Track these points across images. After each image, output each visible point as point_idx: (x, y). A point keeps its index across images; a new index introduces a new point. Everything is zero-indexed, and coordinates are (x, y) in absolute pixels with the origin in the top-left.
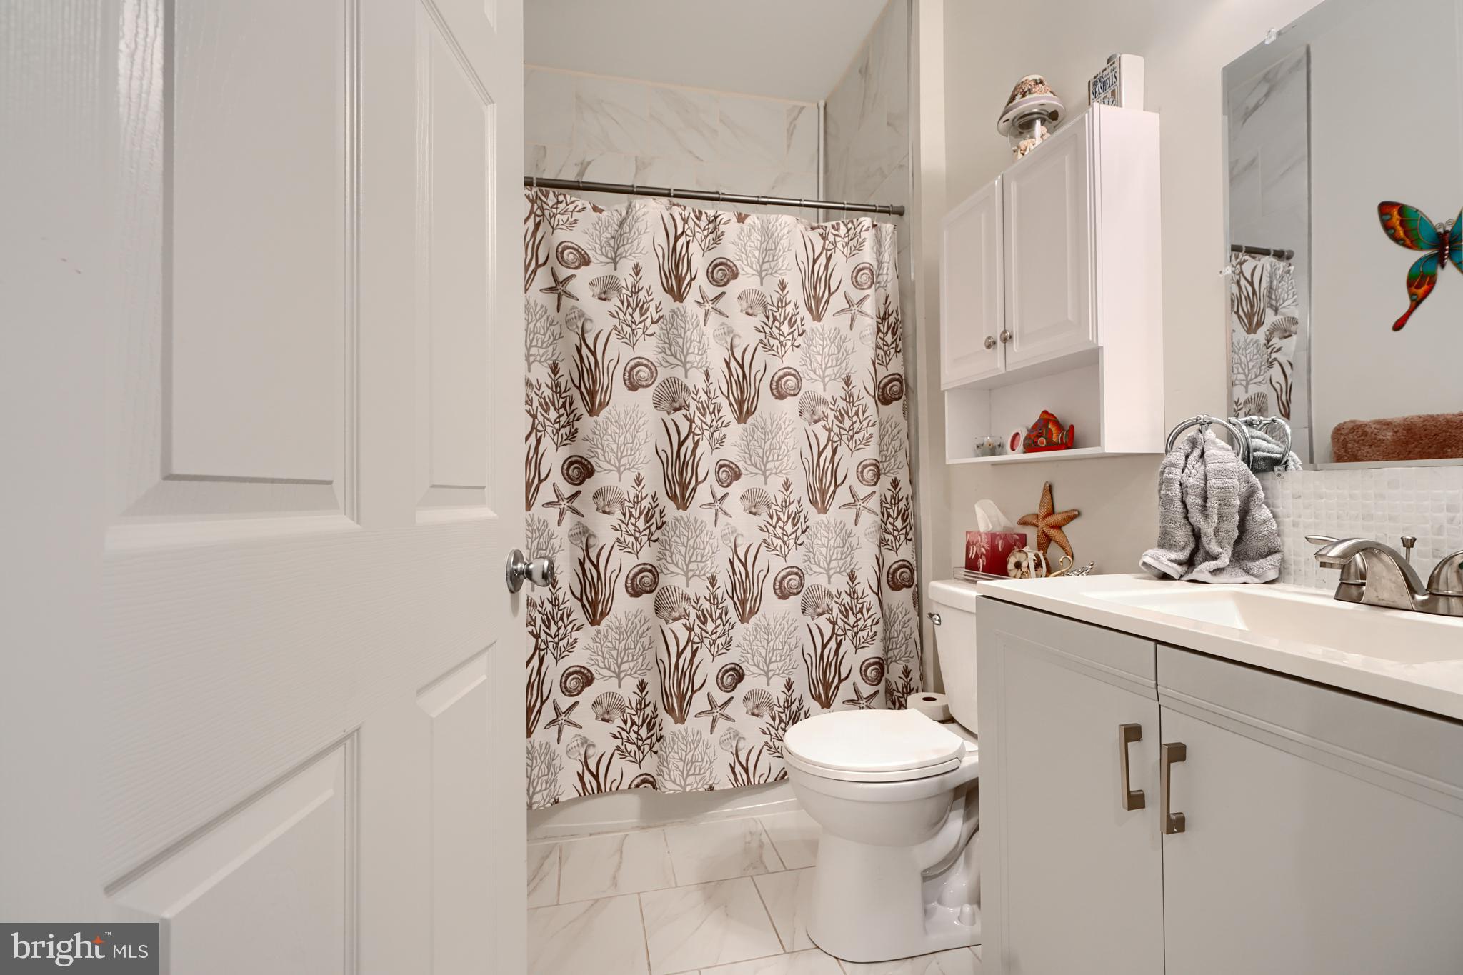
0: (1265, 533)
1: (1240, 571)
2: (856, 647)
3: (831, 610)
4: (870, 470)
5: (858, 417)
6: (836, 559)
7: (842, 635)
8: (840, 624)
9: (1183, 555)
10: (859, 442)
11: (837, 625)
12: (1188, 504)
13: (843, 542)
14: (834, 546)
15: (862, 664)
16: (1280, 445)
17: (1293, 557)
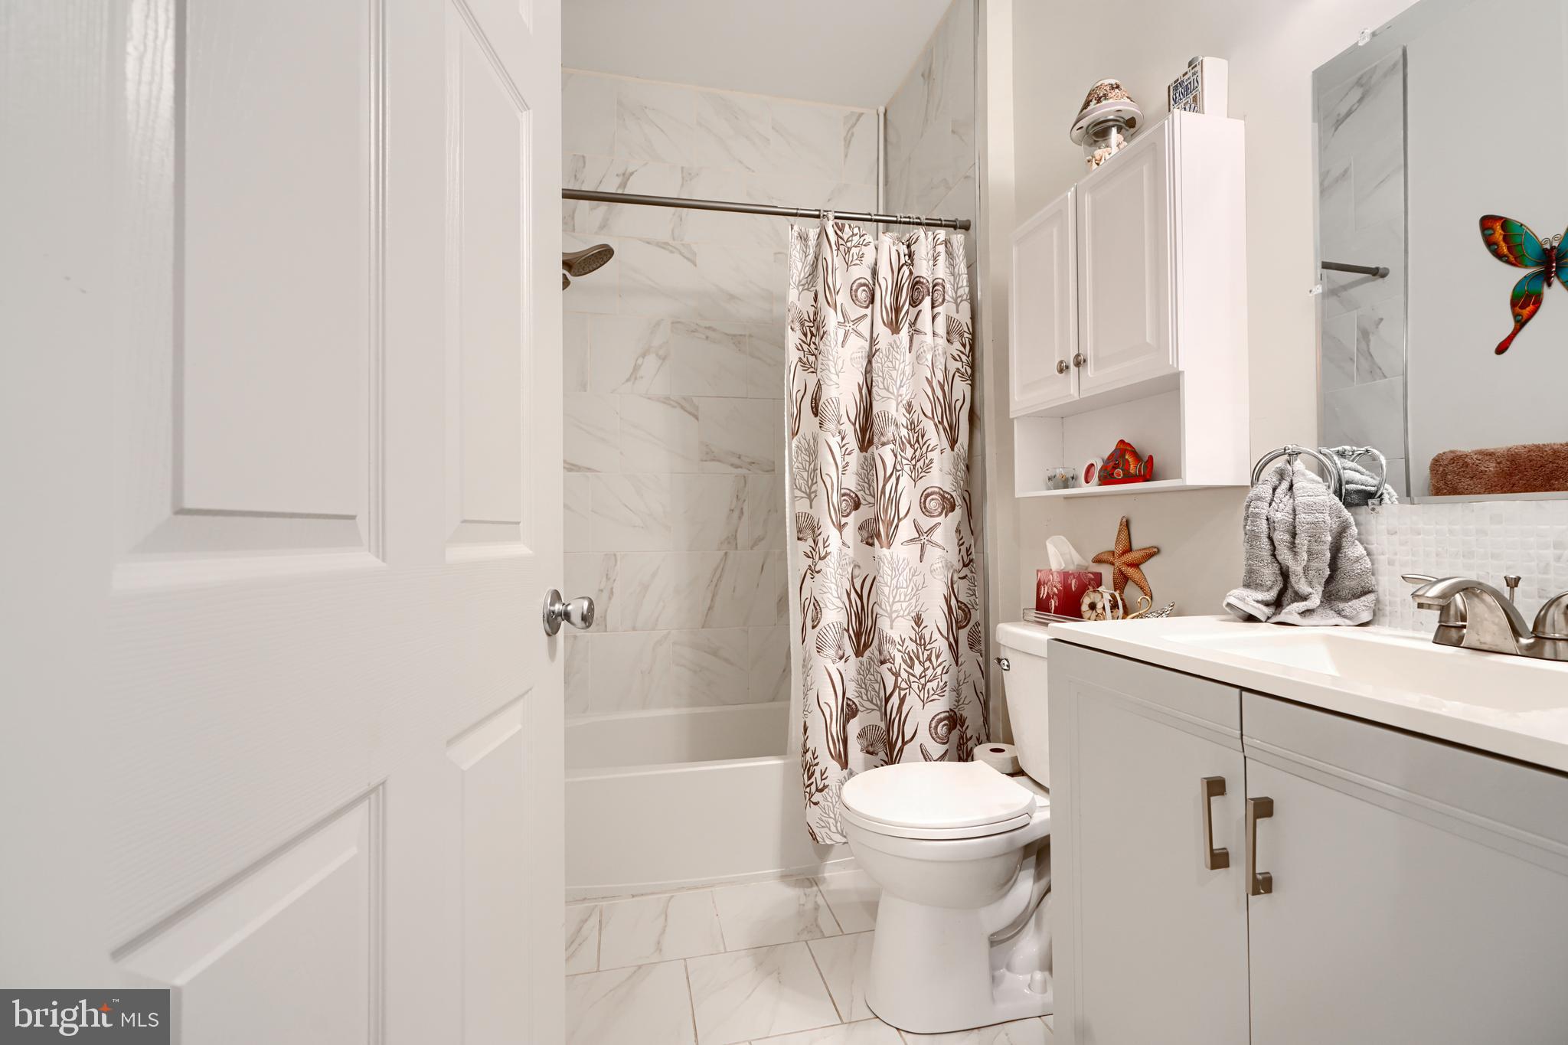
0: (1358, 571)
1: (1331, 613)
2: (923, 702)
3: (894, 660)
4: (933, 499)
5: (919, 444)
6: (899, 601)
7: (907, 689)
8: (904, 675)
9: (1271, 595)
10: (920, 470)
11: (899, 678)
12: (1275, 540)
13: (907, 582)
14: (896, 586)
15: (932, 721)
16: (1375, 477)
17: (1388, 597)
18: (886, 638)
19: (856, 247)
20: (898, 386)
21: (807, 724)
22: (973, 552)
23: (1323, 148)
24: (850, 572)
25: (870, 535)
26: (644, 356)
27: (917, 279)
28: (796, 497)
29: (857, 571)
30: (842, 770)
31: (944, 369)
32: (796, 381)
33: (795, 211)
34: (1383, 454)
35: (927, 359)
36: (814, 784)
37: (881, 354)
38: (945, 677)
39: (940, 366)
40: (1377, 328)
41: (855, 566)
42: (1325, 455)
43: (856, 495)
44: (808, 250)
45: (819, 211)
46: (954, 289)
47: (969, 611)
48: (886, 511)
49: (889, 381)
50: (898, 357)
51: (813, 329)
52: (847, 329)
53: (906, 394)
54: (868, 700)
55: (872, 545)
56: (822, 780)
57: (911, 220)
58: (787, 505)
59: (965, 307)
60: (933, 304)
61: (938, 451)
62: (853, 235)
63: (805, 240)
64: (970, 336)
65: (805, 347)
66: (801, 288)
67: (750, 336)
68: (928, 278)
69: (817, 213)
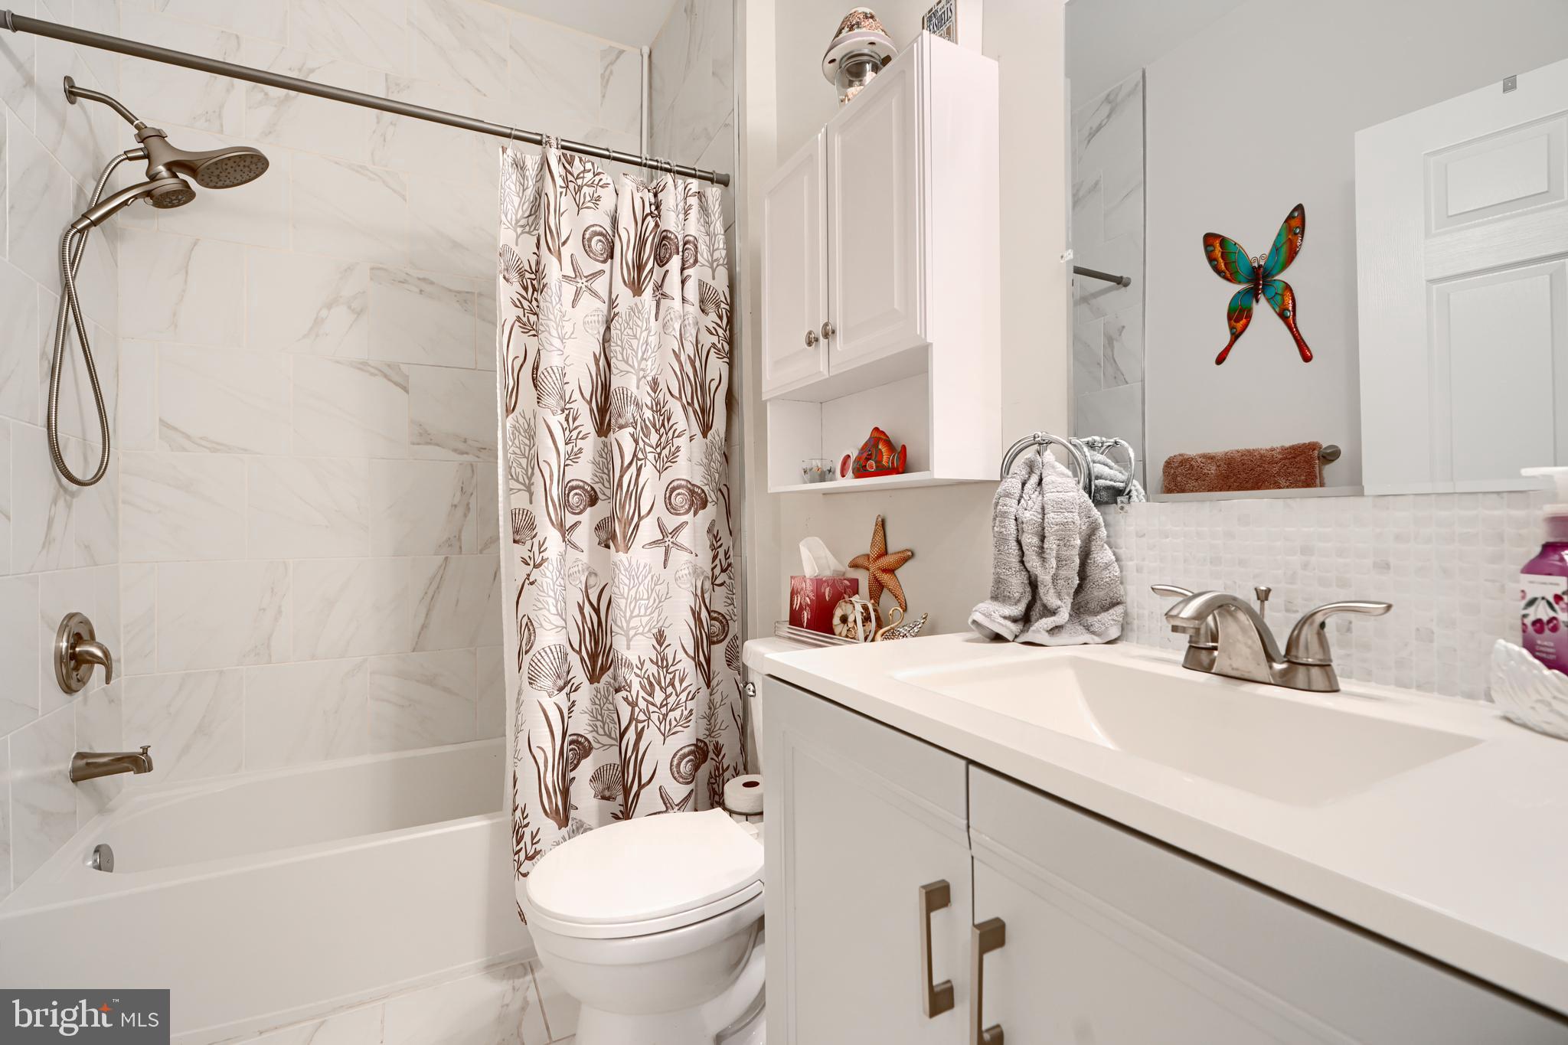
0: (1107, 580)
1: (1080, 628)
2: (664, 735)
3: (630, 687)
4: (679, 494)
5: (665, 428)
6: (638, 616)
7: (645, 721)
8: (642, 704)
9: (1018, 610)
10: (665, 460)
11: (636, 708)
12: (1023, 544)
13: (648, 593)
14: (635, 598)
15: (674, 757)
16: (1123, 472)
17: (1136, 610)
18: (622, 660)
19: (588, 186)
20: (639, 359)
21: (517, 775)
22: (732, 555)
23: (1076, 159)
24: (584, 579)
25: (607, 536)
26: (329, 306)
27: (664, 234)
28: (511, 489)
29: (592, 581)
30: (560, 829)
31: (695, 343)
32: (510, 346)
33: (509, 131)
34: (1132, 447)
35: (674, 329)
36: (523, 850)
37: (620, 319)
38: (690, 705)
39: (690, 338)
40: (1120, 335)
41: (590, 574)
42: (1075, 445)
43: (593, 489)
44: (526, 182)
45: (541, 135)
46: (710, 251)
47: (727, 622)
48: (623, 507)
49: (629, 351)
50: (640, 324)
51: (533, 282)
52: (579, 285)
53: (651, 369)
54: (605, 734)
55: (608, 547)
56: (533, 844)
57: (659, 165)
58: (501, 499)
59: (722, 273)
60: (683, 264)
61: (685, 438)
62: (585, 171)
63: (521, 168)
64: (727, 307)
65: (526, 304)
66: (519, 230)
67: (480, 295)
68: (677, 234)
69: (539, 138)
